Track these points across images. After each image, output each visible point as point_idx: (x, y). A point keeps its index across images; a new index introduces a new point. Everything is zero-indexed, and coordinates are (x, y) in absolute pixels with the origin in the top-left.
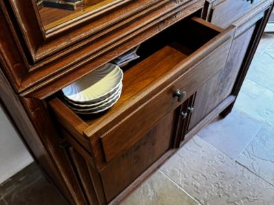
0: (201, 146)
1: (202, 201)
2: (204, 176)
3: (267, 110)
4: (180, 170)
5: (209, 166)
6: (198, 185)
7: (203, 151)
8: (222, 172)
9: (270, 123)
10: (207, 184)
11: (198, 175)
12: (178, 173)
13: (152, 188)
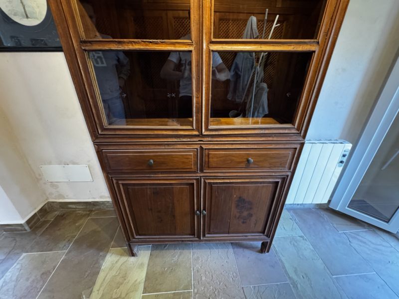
0: (228, 258)
1: (196, 290)
2: (212, 276)
3: (305, 274)
4: (202, 261)
5: (221, 274)
6: (204, 278)
7: (227, 262)
8: (226, 286)
9: (299, 286)
10: (209, 283)
11: (209, 273)
12: (200, 261)
13: (179, 256)
